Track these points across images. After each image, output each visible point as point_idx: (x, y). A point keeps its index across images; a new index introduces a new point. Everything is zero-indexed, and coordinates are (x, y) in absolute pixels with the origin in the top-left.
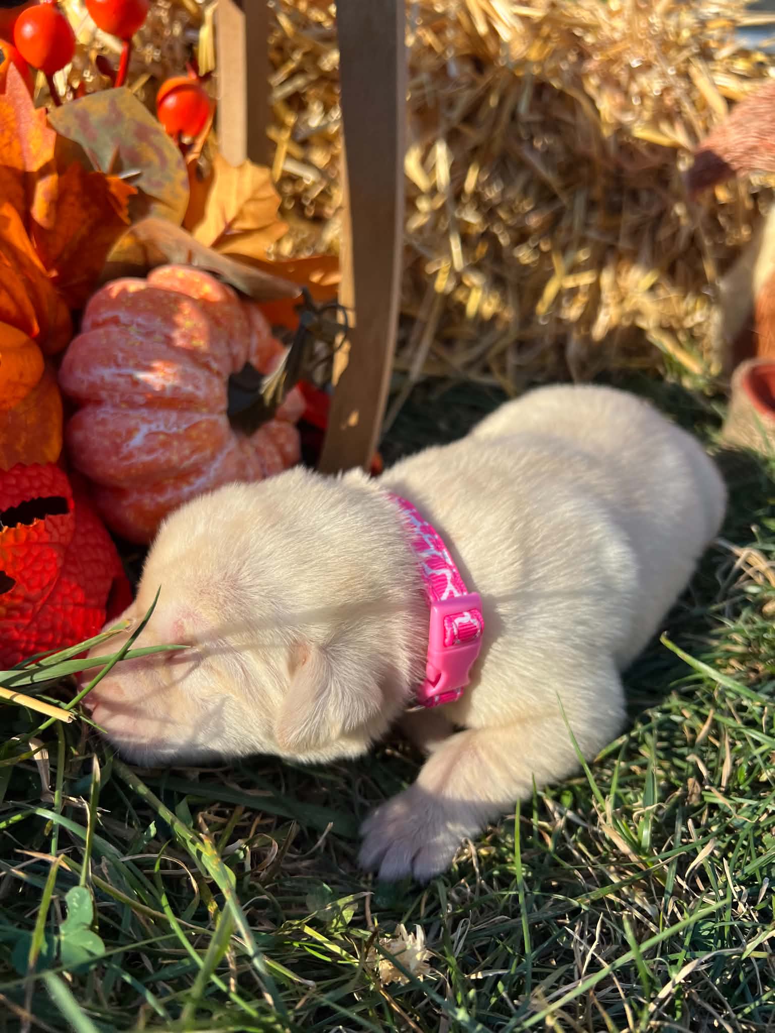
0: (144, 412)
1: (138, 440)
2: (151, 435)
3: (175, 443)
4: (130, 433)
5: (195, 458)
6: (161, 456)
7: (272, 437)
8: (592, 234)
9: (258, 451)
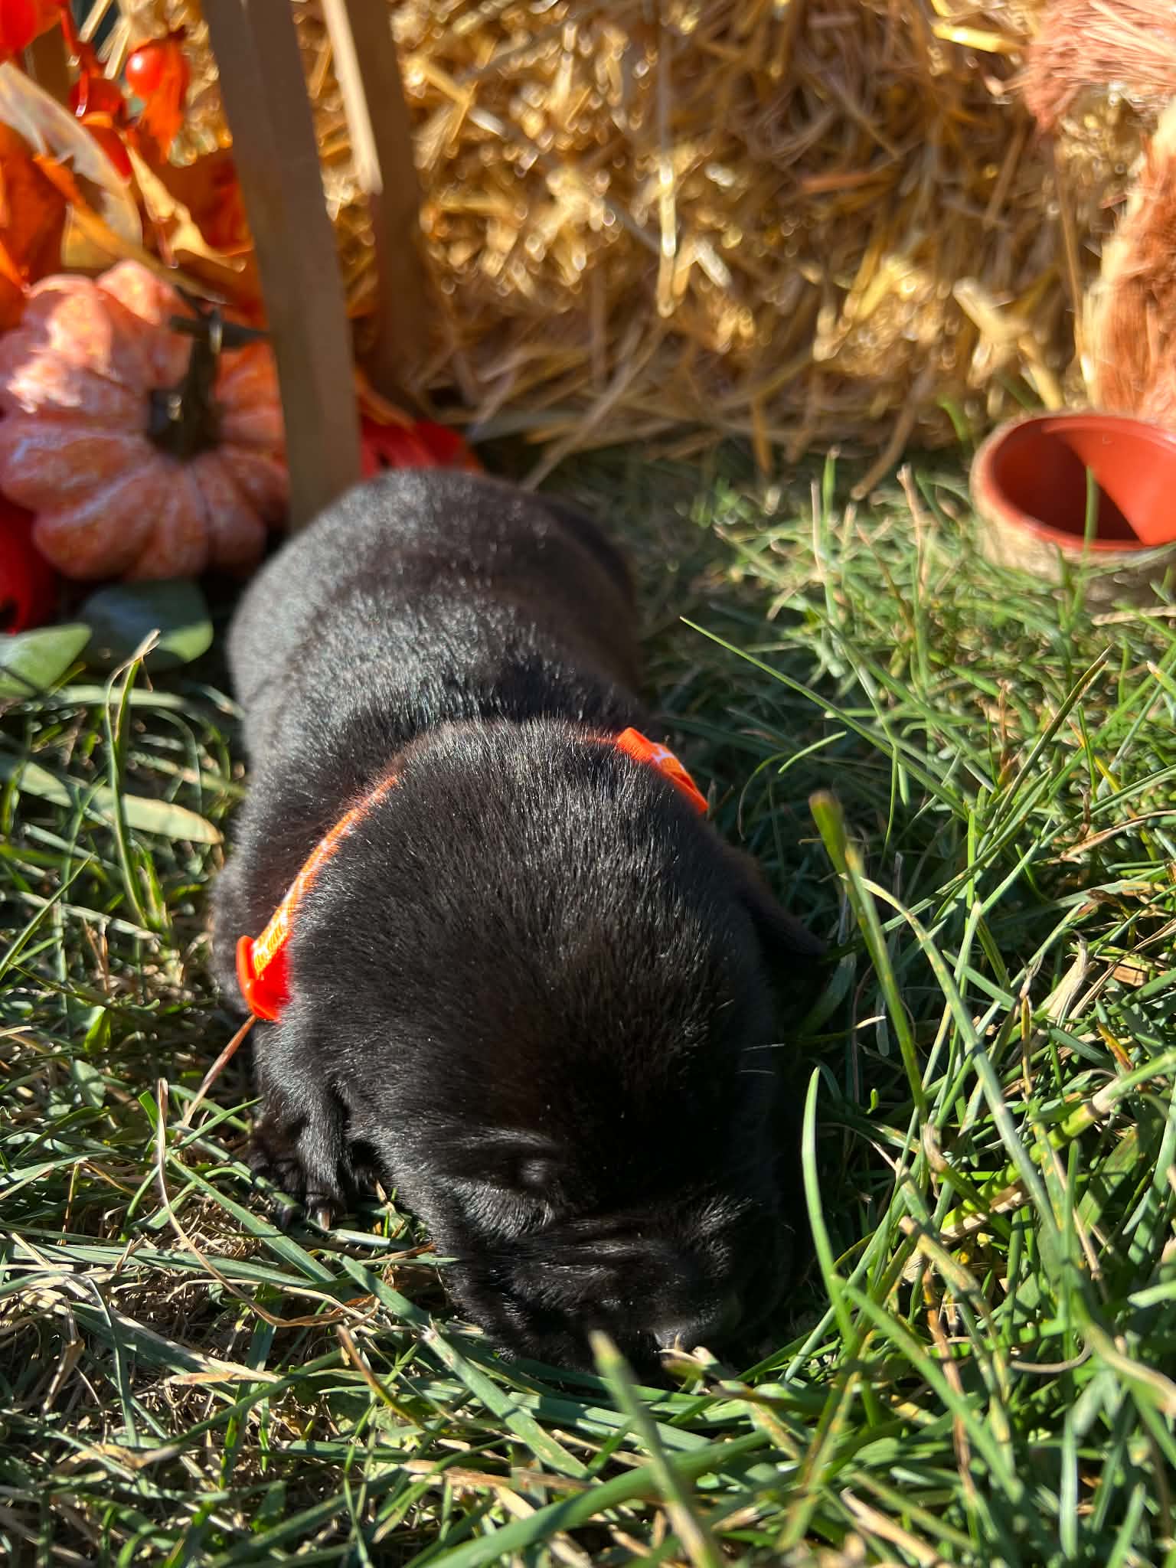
0: (34, 427)
1: (19, 455)
2: (31, 450)
3: (52, 462)
4: (13, 445)
5: (75, 480)
6: (36, 474)
7: (229, 468)
8: (957, 204)
9: (200, 484)
